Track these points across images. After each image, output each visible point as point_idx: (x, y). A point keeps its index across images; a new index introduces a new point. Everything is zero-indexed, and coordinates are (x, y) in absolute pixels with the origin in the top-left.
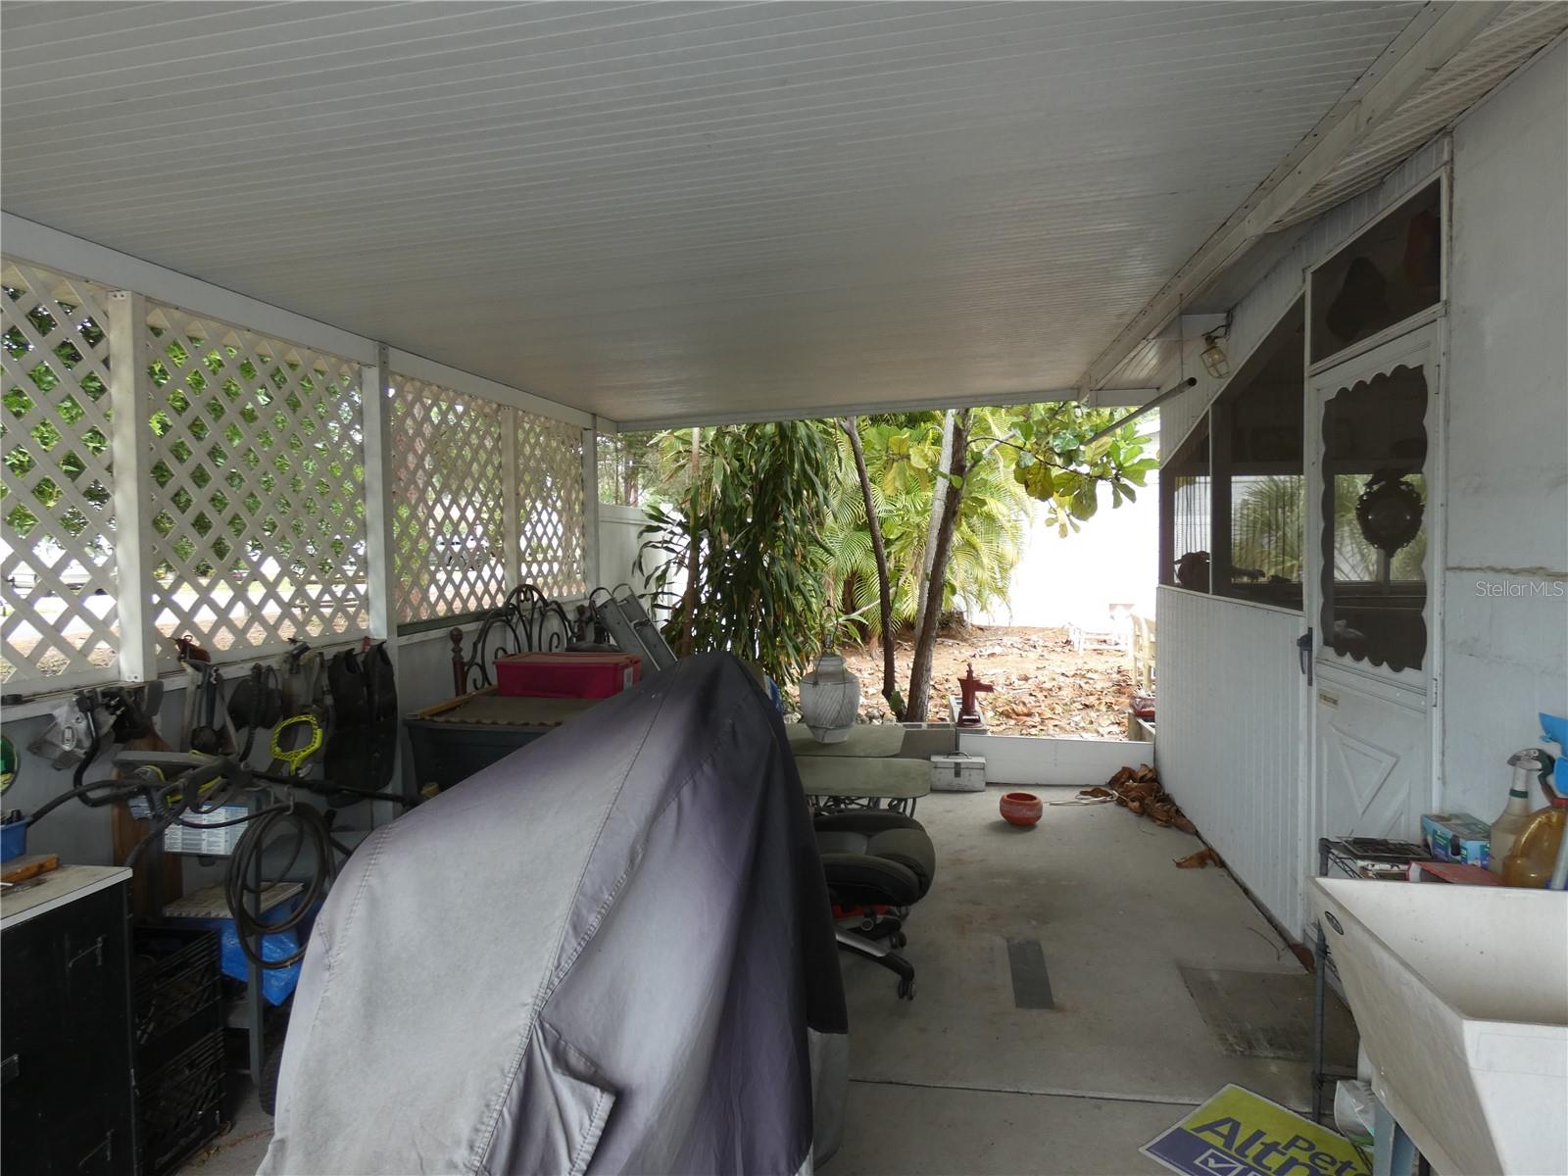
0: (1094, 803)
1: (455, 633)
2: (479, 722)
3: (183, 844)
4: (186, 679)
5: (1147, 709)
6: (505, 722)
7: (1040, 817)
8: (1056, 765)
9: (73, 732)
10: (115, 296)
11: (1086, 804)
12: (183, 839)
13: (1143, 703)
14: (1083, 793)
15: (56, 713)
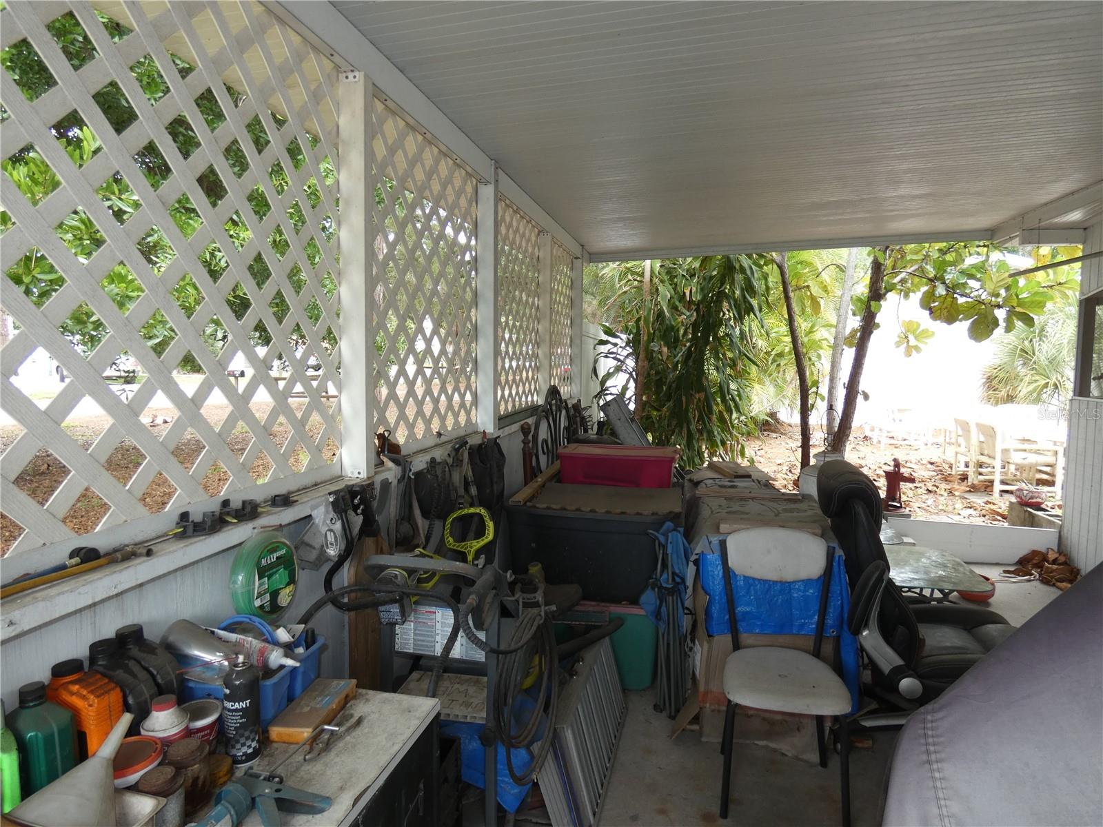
0: (1021, 582)
1: (526, 426)
2: (578, 510)
3: (415, 645)
4: (391, 472)
5: (1034, 500)
6: (604, 511)
7: (993, 595)
8: (970, 546)
9: (334, 534)
10: (347, 77)
11: (1014, 582)
12: (415, 640)
13: (1031, 494)
14: (1005, 572)
15: (314, 514)
